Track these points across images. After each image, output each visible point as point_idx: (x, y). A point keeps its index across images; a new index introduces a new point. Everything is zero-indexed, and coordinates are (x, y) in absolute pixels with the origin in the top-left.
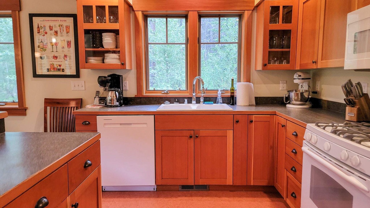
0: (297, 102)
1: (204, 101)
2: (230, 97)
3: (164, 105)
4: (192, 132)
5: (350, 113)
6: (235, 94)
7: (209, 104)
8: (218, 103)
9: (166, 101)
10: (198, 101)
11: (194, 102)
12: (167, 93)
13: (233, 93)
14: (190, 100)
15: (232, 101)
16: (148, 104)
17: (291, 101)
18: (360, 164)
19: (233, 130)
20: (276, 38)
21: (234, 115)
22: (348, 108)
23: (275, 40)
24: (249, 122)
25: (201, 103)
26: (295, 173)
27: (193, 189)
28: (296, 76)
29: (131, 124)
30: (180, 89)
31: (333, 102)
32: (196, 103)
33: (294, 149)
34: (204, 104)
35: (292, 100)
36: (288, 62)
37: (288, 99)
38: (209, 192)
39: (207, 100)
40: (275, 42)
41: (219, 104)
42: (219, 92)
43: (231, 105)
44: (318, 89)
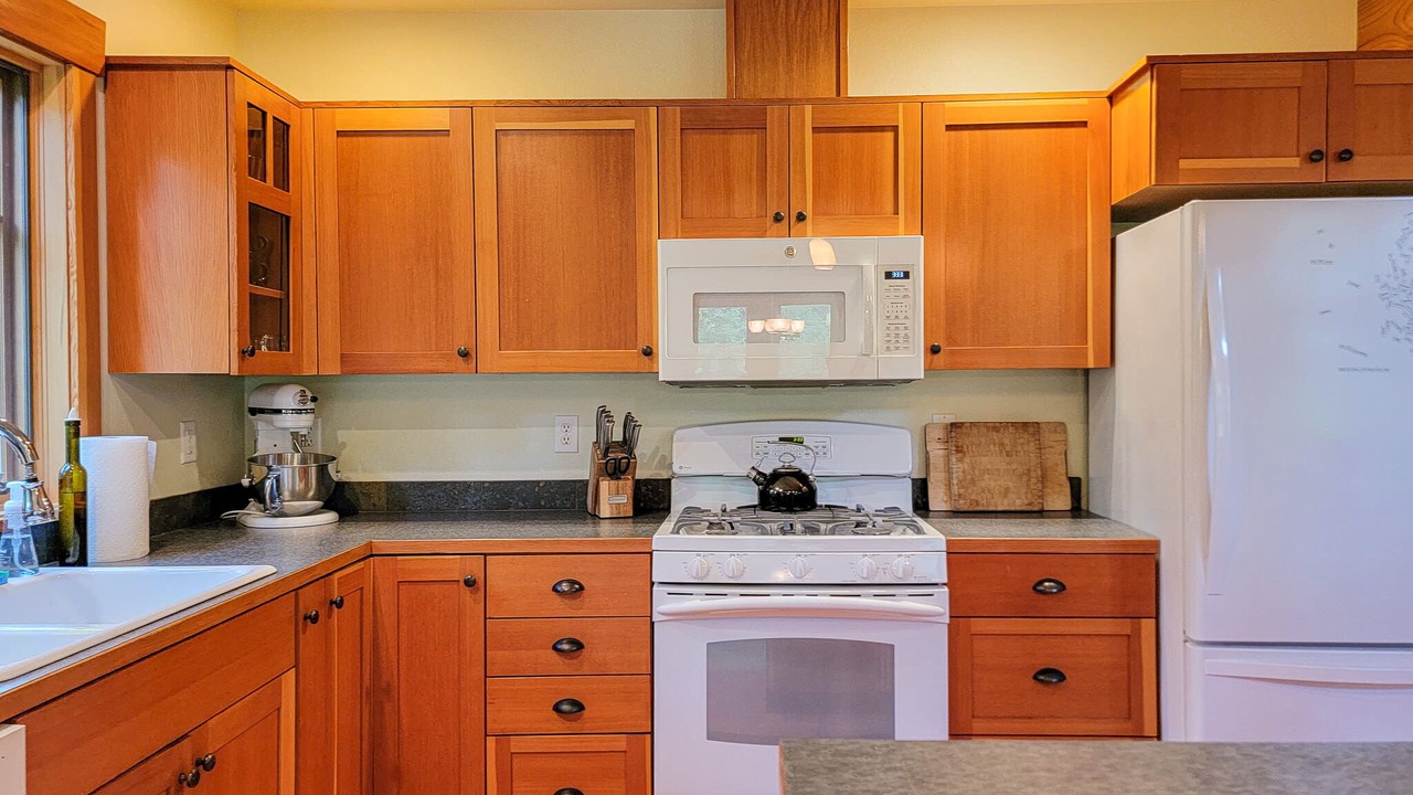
5: (616, 497)
19: (296, 666)
21: (297, 589)
22: (606, 485)
26: (576, 719)
36: (282, 343)
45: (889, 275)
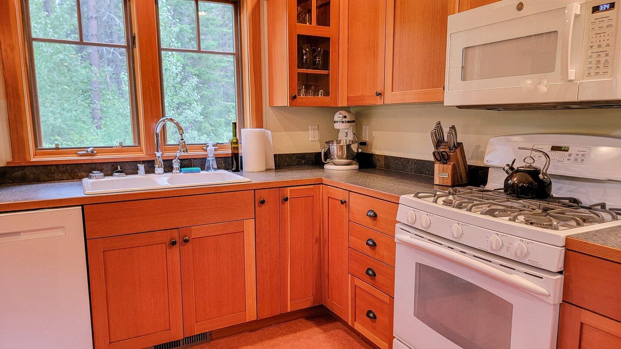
0: (341, 160)
1: (181, 167)
2: (232, 157)
3: (91, 181)
4: (175, 234)
5: (442, 173)
6: (240, 151)
7: (192, 172)
8: (208, 169)
9: (95, 172)
10: (168, 167)
11: (159, 170)
12: (92, 154)
13: (237, 148)
14: (150, 167)
15: (235, 163)
16: (45, 181)
17: (332, 159)
18: (528, 253)
19: (255, 218)
20: (306, 51)
21: (254, 190)
22: (437, 166)
23: (306, 54)
24: (281, 201)
25: (173, 171)
26: (374, 280)
27: (180, 345)
28: (338, 117)
29: (18, 233)
30: (121, 143)
31: (394, 157)
32: (165, 172)
33: (369, 240)
34: (181, 174)
35: (334, 156)
36: (327, 93)
37: (328, 155)
38: (212, 343)
39: (187, 164)
40: (305, 57)
41: (212, 172)
42: (211, 148)
43: (233, 171)
44: (366, 138)
45: (596, 9)
